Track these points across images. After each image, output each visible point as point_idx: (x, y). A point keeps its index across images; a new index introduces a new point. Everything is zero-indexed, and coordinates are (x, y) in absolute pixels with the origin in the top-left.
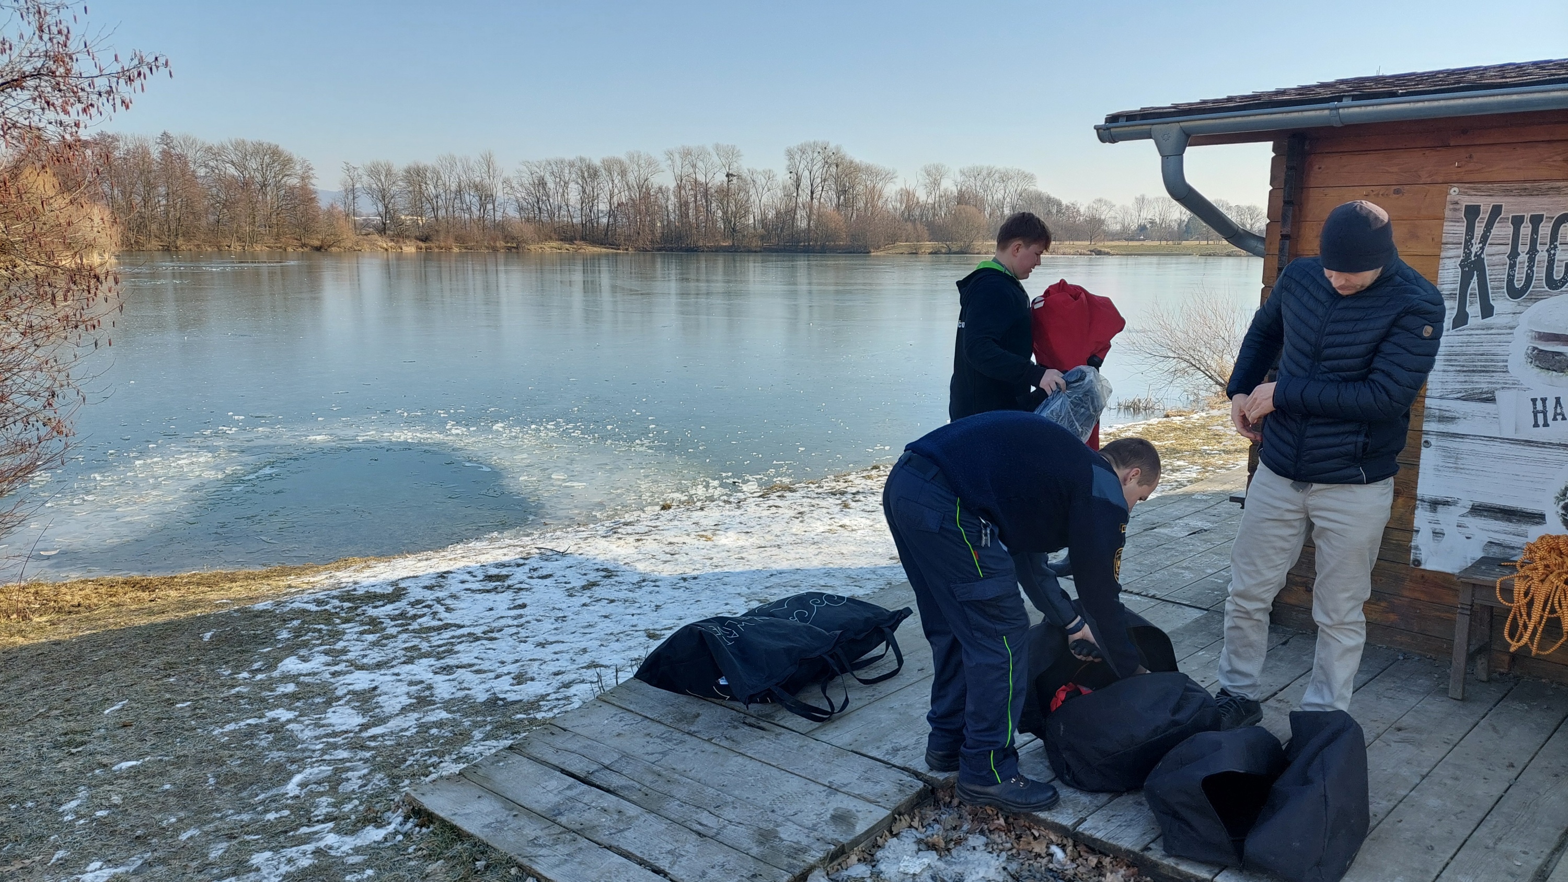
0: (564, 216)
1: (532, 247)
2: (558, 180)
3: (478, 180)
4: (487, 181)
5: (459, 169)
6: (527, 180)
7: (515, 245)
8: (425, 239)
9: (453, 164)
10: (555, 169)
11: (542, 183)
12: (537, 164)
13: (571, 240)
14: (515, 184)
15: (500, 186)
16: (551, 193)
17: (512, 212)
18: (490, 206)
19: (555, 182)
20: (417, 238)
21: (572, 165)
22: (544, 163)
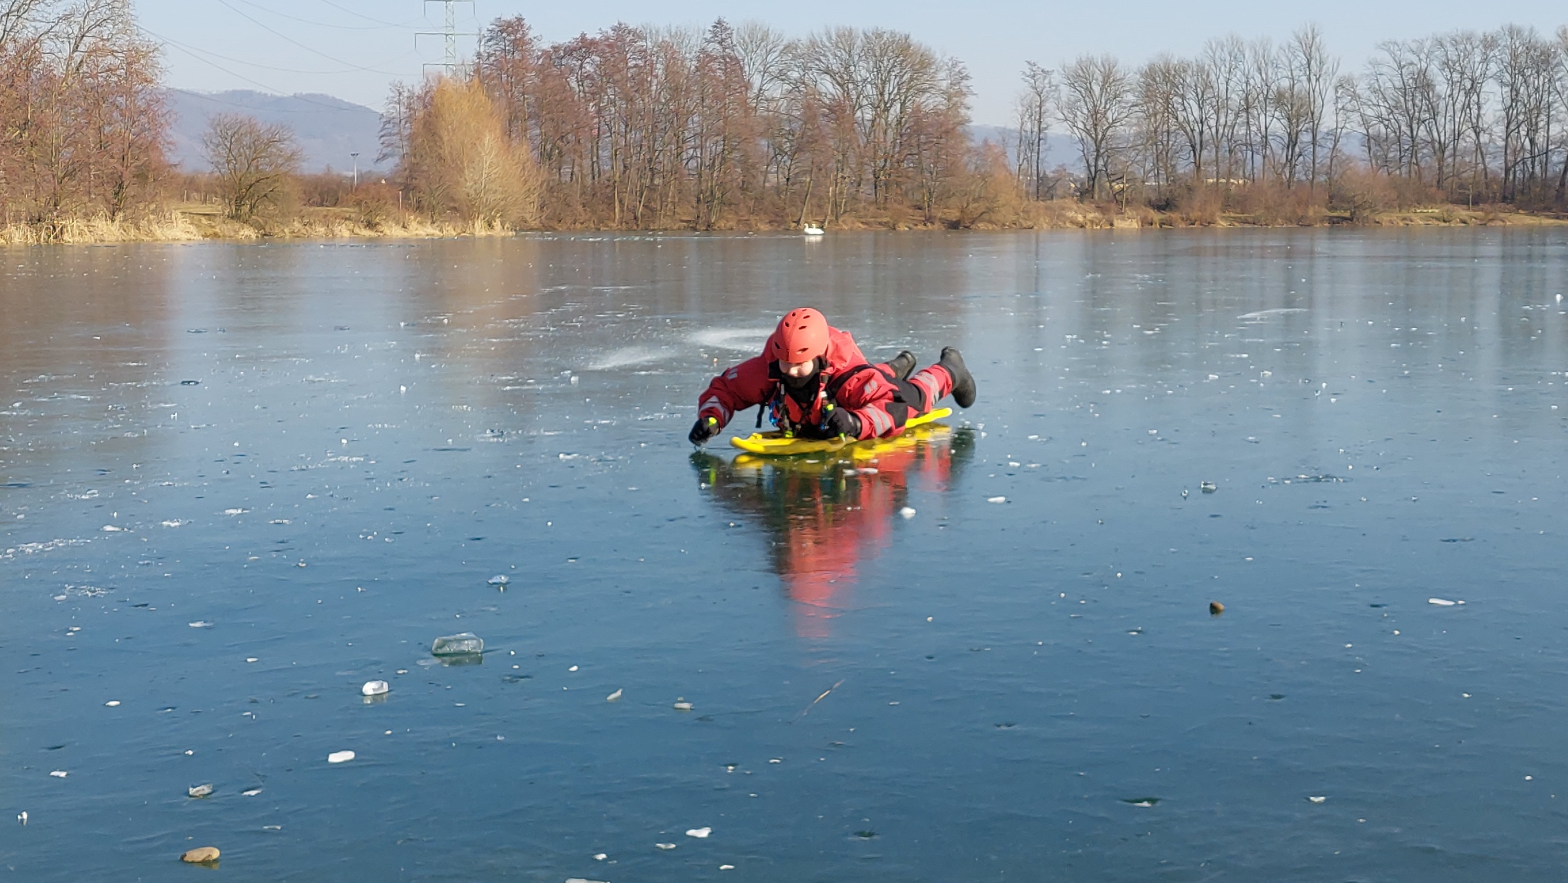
0: (1465, 152)
1: (1385, 218)
2: (1456, 76)
3: (1285, 83)
4: (1302, 85)
5: (1249, 64)
6: (1390, 81)
7: (1347, 215)
8: (1164, 205)
9: (1236, 57)
10: (1453, 55)
11: (1424, 84)
12: (1414, 46)
13: (1476, 201)
14: (1362, 89)
15: (1330, 95)
16: (1442, 105)
17: (1353, 148)
18: (1306, 138)
19: (1451, 83)
20: (1151, 204)
21: (1489, 43)
22: (1428, 44)
